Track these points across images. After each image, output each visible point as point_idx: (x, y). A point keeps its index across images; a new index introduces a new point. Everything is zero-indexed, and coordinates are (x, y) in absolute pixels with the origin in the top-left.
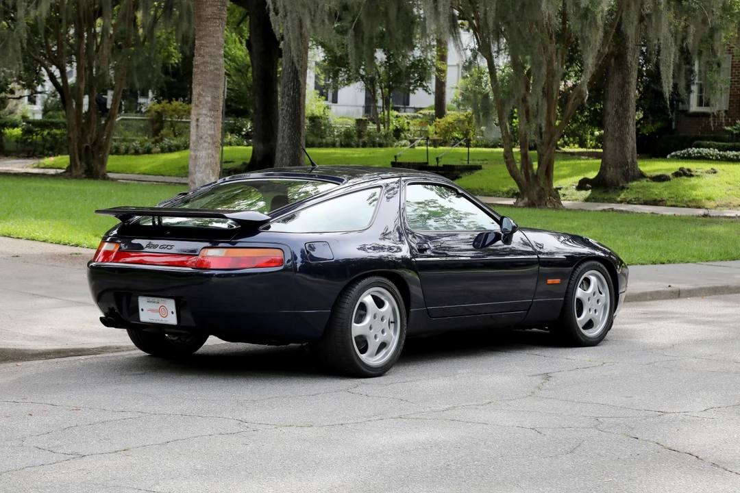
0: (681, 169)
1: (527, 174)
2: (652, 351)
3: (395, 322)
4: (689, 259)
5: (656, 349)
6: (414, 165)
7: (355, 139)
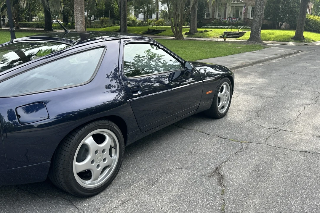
0: (205, 30)
1: (176, 32)
2: (253, 122)
3: (115, 148)
4: (222, 55)
5: (253, 118)
6: (152, 30)
7: (141, 25)
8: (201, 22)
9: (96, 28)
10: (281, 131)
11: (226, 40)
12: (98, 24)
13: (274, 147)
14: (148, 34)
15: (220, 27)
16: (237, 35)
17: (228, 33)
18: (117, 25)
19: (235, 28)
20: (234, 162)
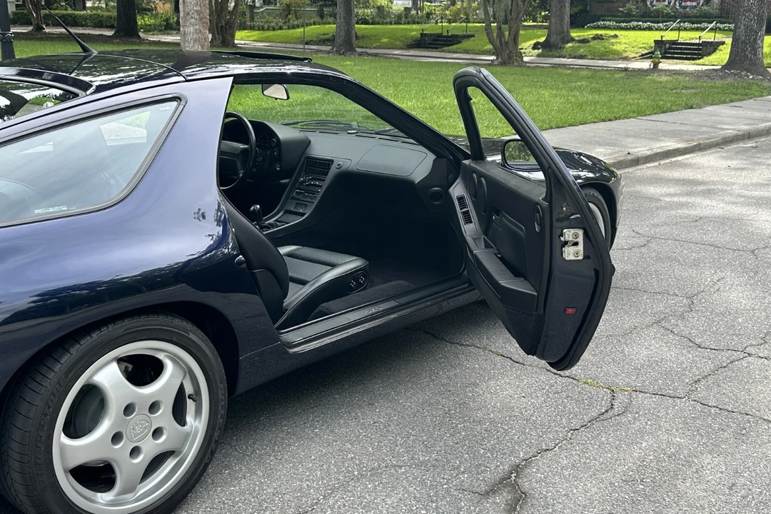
0: (596, 35)
1: (501, 41)
2: (670, 328)
3: (196, 397)
4: (631, 115)
5: (674, 315)
6: (434, 35)
7: (404, 19)
8: (587, 12)
9: (268, 29)
10: (750, 359)
11: (661, 66)
12: (275, 18)
13: (713, 410)
14: (421, 47)
15: (646, 25)
16: (694, 50)
17: (667, 46)
18: (331, 20)
19: (692, 29)
20: (574, 453)
